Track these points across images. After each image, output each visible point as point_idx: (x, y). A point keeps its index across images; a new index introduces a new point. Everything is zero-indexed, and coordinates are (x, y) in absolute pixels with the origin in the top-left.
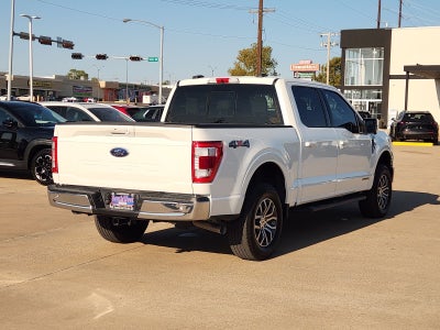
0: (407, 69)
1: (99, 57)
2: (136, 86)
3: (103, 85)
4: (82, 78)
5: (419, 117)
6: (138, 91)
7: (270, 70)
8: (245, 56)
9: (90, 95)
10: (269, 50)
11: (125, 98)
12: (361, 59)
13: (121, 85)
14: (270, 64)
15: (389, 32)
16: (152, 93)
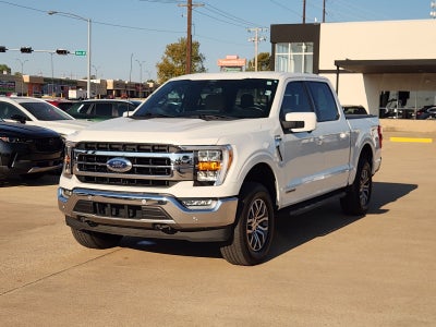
0: (337, 63)
1: (24, 50)
2: (61, 81)
3: (26, 79)
4: (5, 73)
5: (352, 110)
6: (63, 86)
7: (198, 65)
8: (172, 50)
9: (13, 90)
10: (197, 45)
11: (50, 93)
12: (290, 54)
13: (46, 80)
14: (198, 59)
15: (317, 27)
16: (78, 88)
